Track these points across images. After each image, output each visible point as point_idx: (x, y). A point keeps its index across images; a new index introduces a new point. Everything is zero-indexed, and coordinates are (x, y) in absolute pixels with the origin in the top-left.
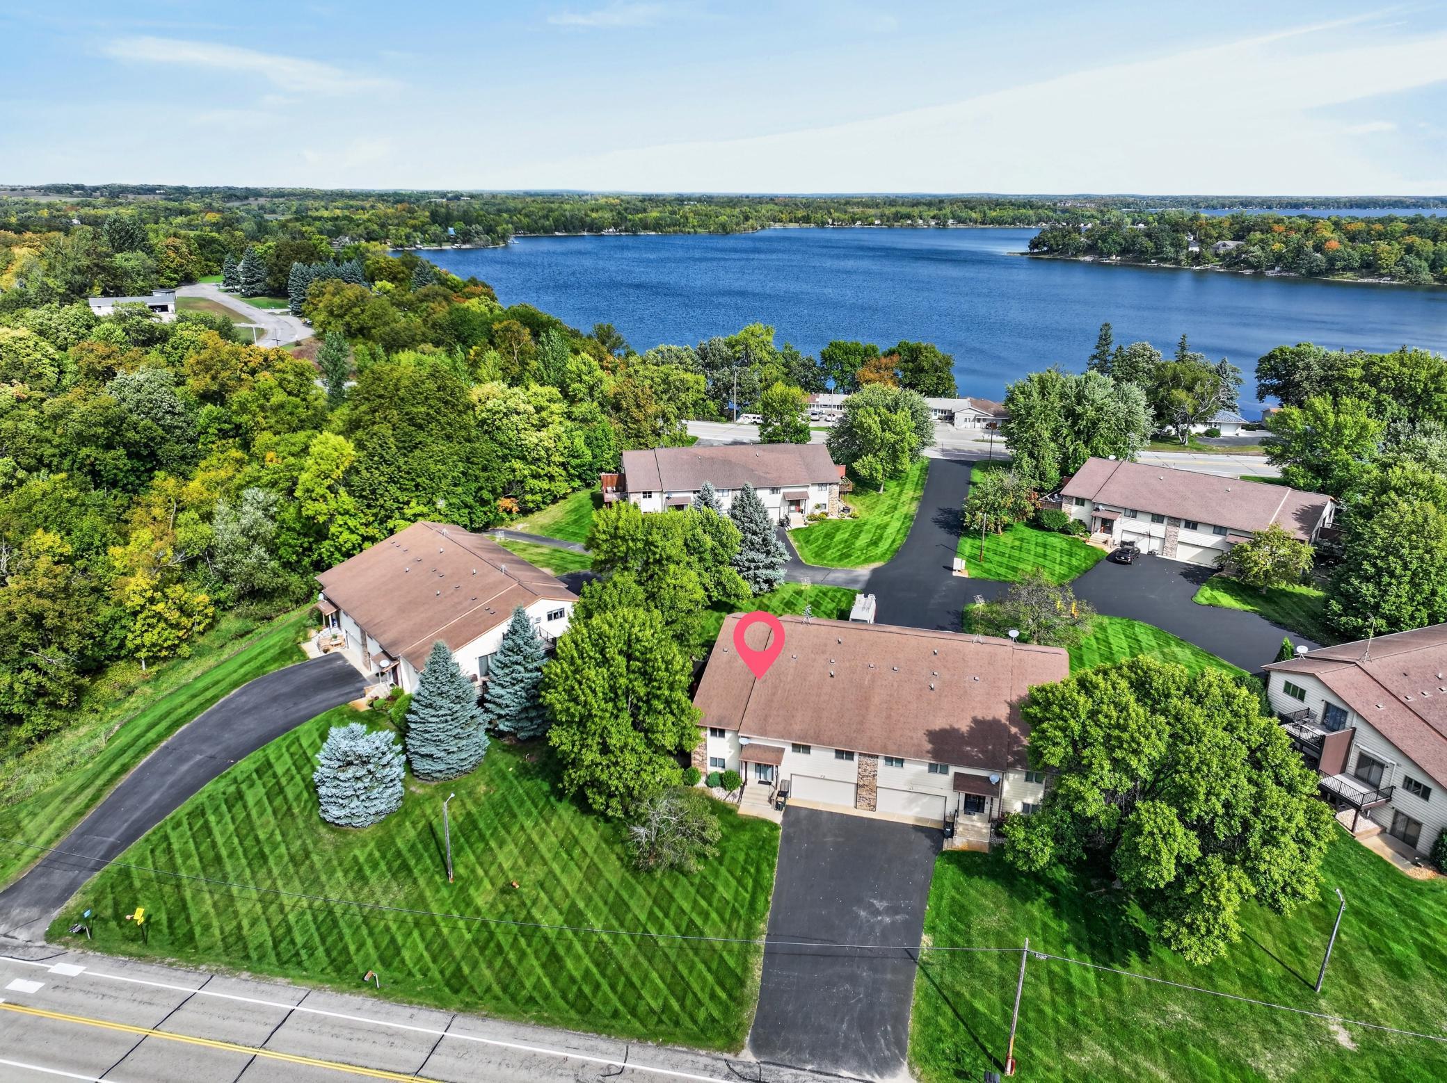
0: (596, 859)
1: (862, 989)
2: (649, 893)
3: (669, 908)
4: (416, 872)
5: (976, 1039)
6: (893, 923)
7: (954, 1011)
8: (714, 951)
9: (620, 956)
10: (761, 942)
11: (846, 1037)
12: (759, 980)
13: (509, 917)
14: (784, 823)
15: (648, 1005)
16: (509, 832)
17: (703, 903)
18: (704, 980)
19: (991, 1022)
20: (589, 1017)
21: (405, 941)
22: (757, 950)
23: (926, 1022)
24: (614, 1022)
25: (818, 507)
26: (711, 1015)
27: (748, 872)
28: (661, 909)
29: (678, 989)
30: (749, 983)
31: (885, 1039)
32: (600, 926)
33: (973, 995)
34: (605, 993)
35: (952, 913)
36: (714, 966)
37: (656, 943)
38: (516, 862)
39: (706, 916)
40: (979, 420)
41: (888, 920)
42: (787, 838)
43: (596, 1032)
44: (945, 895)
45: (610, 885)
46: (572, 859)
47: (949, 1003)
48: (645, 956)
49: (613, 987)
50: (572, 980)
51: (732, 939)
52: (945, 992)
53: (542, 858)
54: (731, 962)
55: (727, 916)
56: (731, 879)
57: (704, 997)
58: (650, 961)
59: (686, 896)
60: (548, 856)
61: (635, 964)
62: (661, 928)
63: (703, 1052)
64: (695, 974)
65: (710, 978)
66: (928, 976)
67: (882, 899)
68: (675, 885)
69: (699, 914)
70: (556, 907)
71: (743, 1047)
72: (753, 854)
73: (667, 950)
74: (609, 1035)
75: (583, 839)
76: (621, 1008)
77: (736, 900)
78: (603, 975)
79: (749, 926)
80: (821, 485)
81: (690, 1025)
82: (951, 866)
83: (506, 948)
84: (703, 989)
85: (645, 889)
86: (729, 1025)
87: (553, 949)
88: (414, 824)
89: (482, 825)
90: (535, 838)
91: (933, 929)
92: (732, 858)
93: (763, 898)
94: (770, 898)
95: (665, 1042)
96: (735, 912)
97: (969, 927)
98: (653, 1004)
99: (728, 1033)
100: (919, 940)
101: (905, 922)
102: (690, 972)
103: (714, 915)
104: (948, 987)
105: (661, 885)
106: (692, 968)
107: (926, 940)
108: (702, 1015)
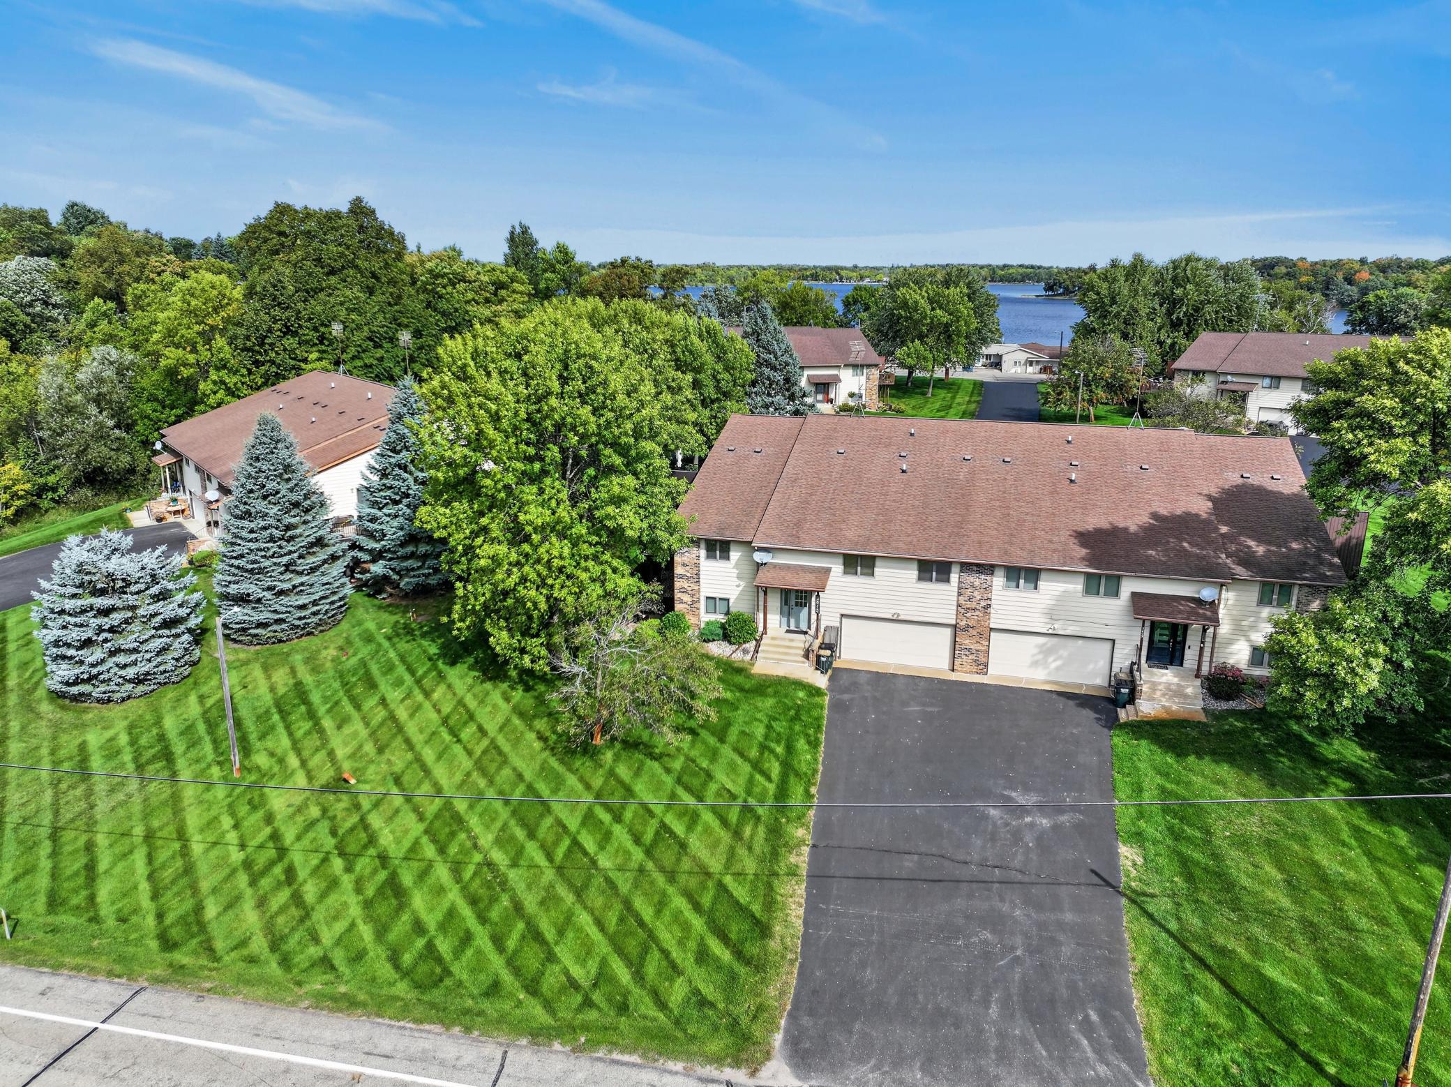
0: (501, 741)
1: (1019, 940)
2: (588, 787)
3: (623, 807)
4: (181, 763)
5: (1292, 1045)
6: (1056, 828)
7: (1224, 982)
8: (708, 875)
9: (520, 887)
10: (801, 859)
11: (1001, 1035)
12: (799, 923)
13: (323, 828)
14: (830, 688)
15: (566, 973)
16: (358, 707)
17: (688, 799)
18: (686, 927)
19: (1315, 1009)
20: (436, 995)
21: (114, 864)
22: (793, 873)
23: (1172, 1007)
24: (486, 1005)
25: (852, 395)
26: (697, 992)
27: (772, 751)
28: (608, 808)
29: (632, 946)
30: (777, 929)
31: (1090, 1039)
32: (490, 837)
33: (1256, 953)
34: (479, 952)
35: (1166, 810)
36: (706, 900)
37: (594, 862)
38: (360, 747)
39: (693, 819)
40: (1031, 364)
41: (1045, 822)
42: (836, 706)
43: (441, 1022)
44: (1145, 785)
45: (520, 777)
46: (459, 741)
47: (1208, 967)
48: (570, 885)
49: (498, 941)
50: (419, 927)
51: (741, 851)
52: (1195, 947)
53: (408, 741)
54: (741, 893)
55: (733, 817)
56: (739, 761)
57: (685, 958)
58: (579, 893)
59: (657, 787)
60: (417, 739)
61: (550, 898)
62: (606, 838)
63: (679, 1066)
64: (667, 915)
65: (698, 923)
66: (1150, 916)
67: (1027, 789)
68: (638, 773)
69: (680, 815)
70: (416, 810)
71: (768, 1056)
72: (780, 727)
73: (613, 875)
74: (468, 1030)
75: (482, 715)
76: (507, 977)
77: (749, 792)
78: (483, 919)
79: (775, 832)
80: (855, 366)
81: (653, 1012)
82: (1144, 742)
83: (302, 874)
84: (681, 943)
85: (582, 779)
86: (736, 1011)
87: (393, 876)
88: (202, 698)
89: (315, 698)
90: (402, 714)
91: (1138, 838)
92: (743, 733)
93: (800, 790)
94: (813, 790)
95: (593, 1044)
96: (747, 810)
97: (1208, 832)
98: (577, 972)
99: (734, 1025)
100: (1115, 855)
101: (1079, 827)
102: (658, 912)
103: (708, 817)
104: (1197, 938)
105: (611, 773)
106: (661, 905)
107: (1128, 854)
108: (677, 993)
